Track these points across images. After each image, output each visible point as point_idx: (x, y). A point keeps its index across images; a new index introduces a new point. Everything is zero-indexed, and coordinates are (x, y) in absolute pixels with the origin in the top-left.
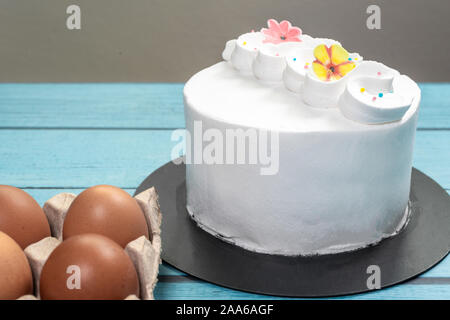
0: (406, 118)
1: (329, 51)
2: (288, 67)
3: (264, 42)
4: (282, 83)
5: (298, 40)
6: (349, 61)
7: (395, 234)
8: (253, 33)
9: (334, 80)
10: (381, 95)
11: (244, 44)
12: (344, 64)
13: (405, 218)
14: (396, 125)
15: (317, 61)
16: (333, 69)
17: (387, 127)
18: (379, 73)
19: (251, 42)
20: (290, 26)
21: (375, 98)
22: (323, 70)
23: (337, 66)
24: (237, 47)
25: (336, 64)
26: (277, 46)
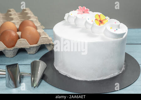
0: (124, 36)
1: (99, 16)
2: (86, 21)
3: (78, 14)
4: (84, 26)
5: (88, 13)
6: (106, 19)
7: (121, 72)
8: (74, 11)
9: (102, 25)
10: (117, 30)
11: (71, 14)
12: (104, 20)
13: (123, 67)
14: (121, 39)
15: (96, 19)
16: (101, 22)
17: (119, 39)
18: (115, 23)
19: (73, 14)
20: (86, 9)
21: (115, 31)
22: (98, 22)
23: (102, 21)
24: (69, 15)
25: (102, 20)
26: (82, 15)
